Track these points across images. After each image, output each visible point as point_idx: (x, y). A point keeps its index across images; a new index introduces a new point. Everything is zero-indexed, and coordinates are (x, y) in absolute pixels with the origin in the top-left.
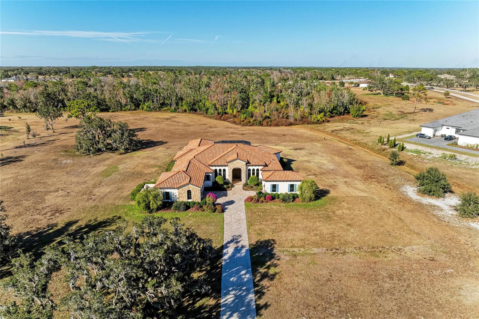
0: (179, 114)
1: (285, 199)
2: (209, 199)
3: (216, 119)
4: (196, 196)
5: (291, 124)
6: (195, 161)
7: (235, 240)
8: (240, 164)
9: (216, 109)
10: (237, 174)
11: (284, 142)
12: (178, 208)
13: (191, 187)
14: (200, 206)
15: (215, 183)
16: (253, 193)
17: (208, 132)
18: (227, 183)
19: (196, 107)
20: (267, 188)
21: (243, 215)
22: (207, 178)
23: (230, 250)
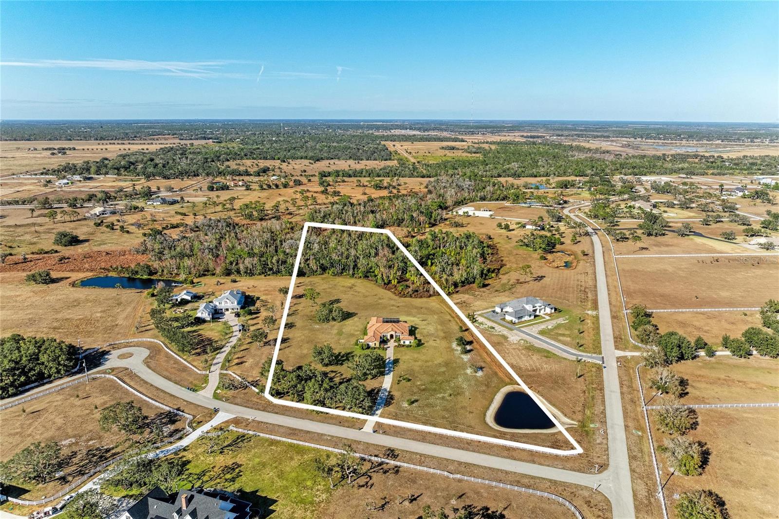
0: (357, 280)
1: (408, 346)
2: (382, 346)
3: (383, 288)
4: (378, 345)
5: (430, 296)
6: (376, 331)
7: (389, 358)
8: (393, 333)
9: (383, 279)
10: (392, 336)
11: (419, 314)
12: (372, 349)
13: (376, 342)
14: (379, 348)
15: (383, 340)
16: (396, 344)
17: (379, 304)
18: (388, 340)
19: (369, 274)
20: (402, 342)
21: (393, 352)
22: (381, 338)
23: (388, 360)
